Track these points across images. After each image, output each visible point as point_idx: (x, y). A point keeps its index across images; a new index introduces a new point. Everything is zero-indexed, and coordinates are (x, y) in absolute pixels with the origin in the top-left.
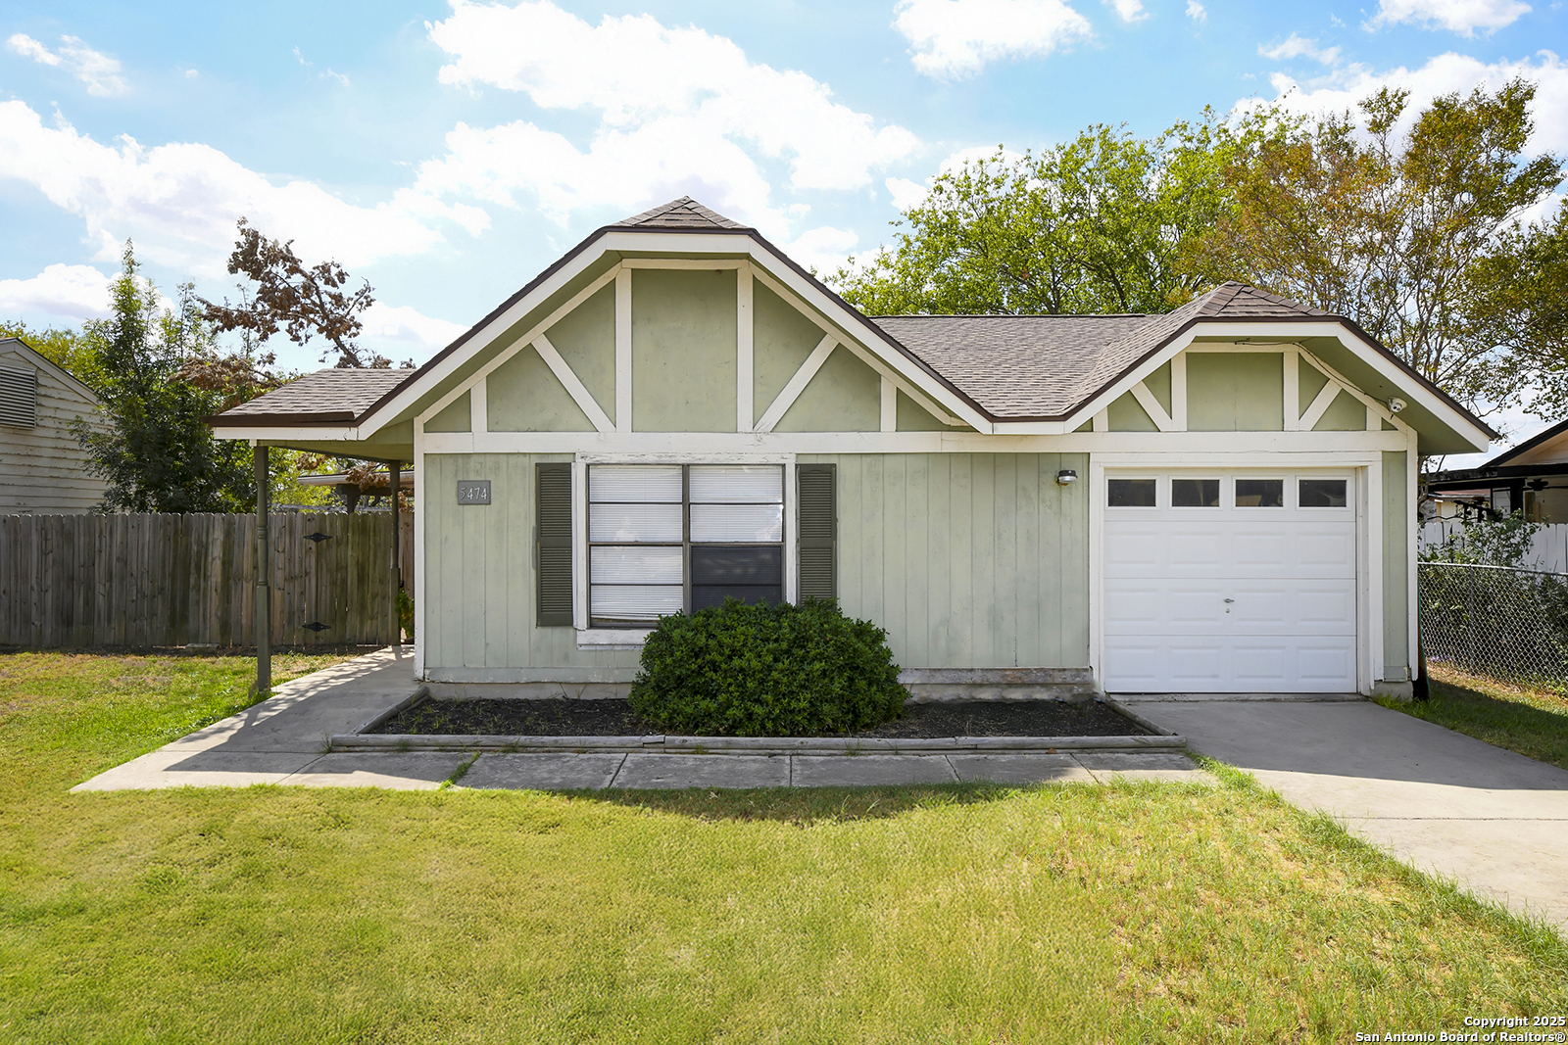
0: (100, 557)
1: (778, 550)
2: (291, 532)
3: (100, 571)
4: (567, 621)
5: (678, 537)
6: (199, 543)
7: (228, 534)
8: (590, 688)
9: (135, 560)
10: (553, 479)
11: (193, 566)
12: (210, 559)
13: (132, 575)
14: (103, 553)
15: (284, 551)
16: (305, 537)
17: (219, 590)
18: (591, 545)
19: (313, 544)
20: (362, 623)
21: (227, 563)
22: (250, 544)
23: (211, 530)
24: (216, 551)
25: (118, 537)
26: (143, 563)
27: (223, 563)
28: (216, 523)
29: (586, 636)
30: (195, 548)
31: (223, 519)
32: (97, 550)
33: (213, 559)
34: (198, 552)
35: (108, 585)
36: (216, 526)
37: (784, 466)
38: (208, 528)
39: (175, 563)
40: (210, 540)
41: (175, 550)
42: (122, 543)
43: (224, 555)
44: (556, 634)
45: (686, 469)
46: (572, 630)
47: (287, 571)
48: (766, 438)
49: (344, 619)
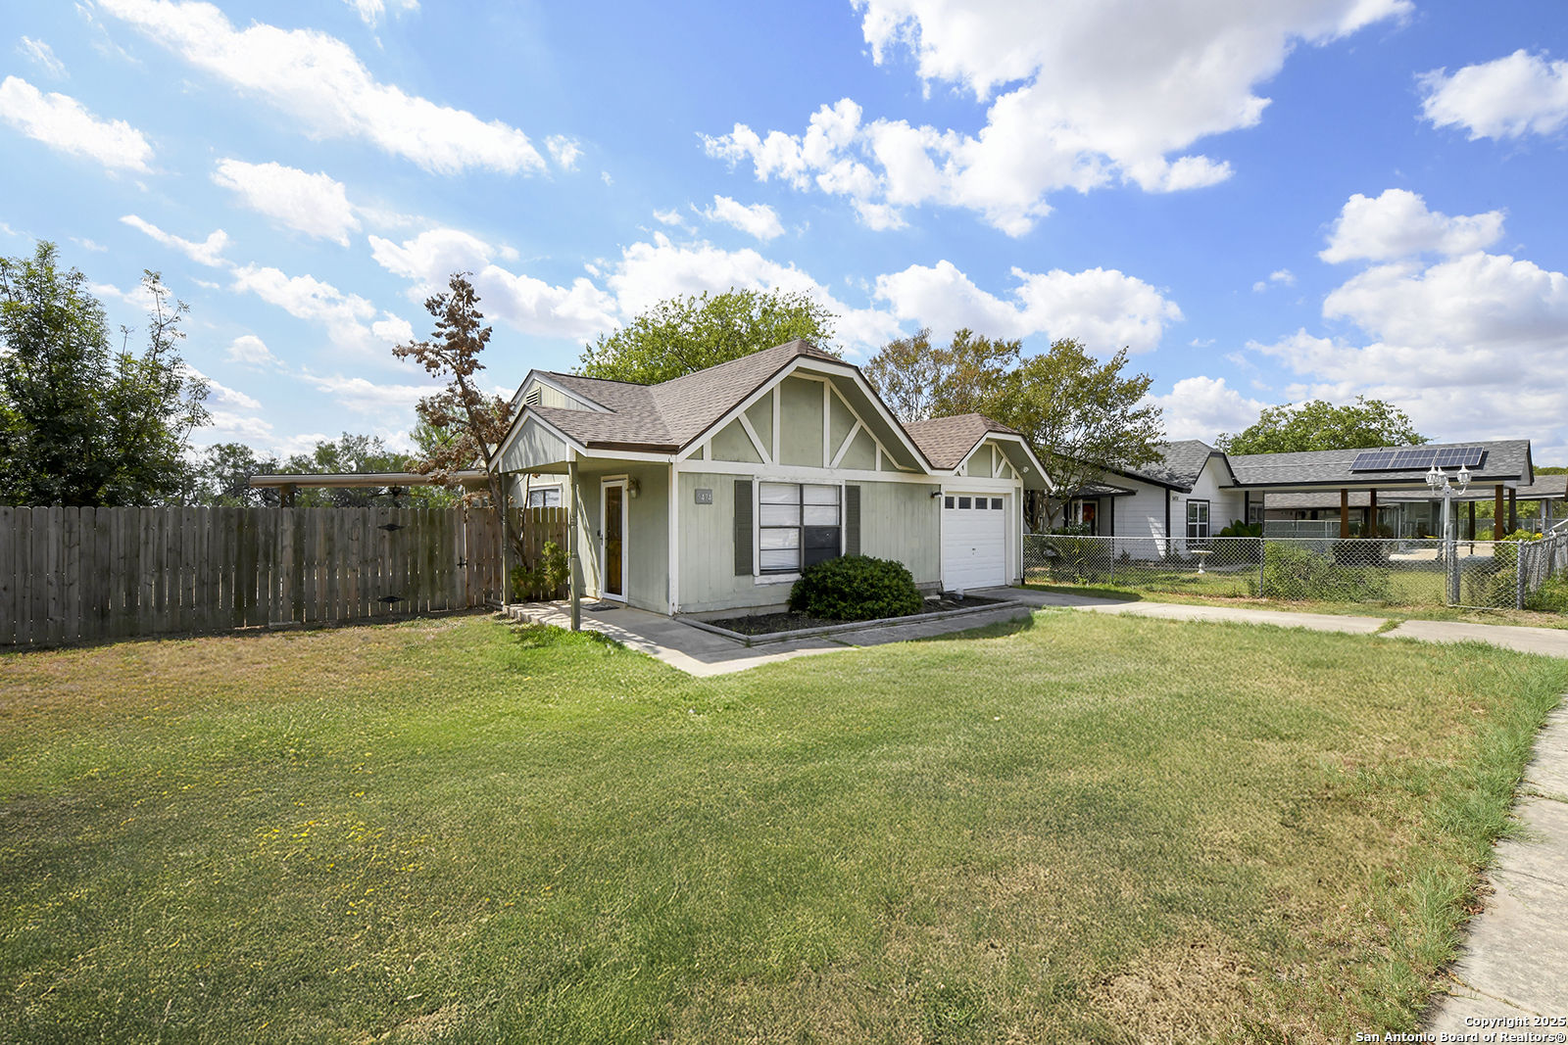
0: (146, 549)
1: (838, 529)
2: (365, 524)
3: (146, 561)
4: (751, 572)
5: (798, 524)
6: (267, 533)
7: (298, 525)
8: (760, 609)
9: (191, 549)
10: (743, 490)
11: (261, 553)
12: (280, 548)
13: (188, 564)
14: (151, 545)
15: (357, 539)
16: (379, 527)
17: (291, 575)
18: (761, 527)
19: (386, 533)
20: (433, 594)
21: (298, 551)
22: (322, 533)
23: (280, 522)
24: (287, 540)
25: (169, 528)
26: (201, 553)
27: (295, 551)
28: (285, 516)
29: (760, 579)
30: (262, 538)
31: (292, 512)
32: (142, 542)
33: (283, 548)
34: (266, 541)
35: (157, 575)
36: (285, 519)
37: (841, 486)
38: (276, 520)
39: (240, 552)
40: (279, 530)
41: (240, 542)
42: (175, 535)
43: (295, 543)
44: (744, 579)
45: (801, 485)
46: (751, 577)
47: (361, 555)
48: (835, 471)
49: (416, 593)
